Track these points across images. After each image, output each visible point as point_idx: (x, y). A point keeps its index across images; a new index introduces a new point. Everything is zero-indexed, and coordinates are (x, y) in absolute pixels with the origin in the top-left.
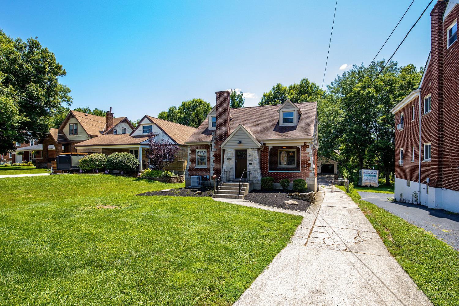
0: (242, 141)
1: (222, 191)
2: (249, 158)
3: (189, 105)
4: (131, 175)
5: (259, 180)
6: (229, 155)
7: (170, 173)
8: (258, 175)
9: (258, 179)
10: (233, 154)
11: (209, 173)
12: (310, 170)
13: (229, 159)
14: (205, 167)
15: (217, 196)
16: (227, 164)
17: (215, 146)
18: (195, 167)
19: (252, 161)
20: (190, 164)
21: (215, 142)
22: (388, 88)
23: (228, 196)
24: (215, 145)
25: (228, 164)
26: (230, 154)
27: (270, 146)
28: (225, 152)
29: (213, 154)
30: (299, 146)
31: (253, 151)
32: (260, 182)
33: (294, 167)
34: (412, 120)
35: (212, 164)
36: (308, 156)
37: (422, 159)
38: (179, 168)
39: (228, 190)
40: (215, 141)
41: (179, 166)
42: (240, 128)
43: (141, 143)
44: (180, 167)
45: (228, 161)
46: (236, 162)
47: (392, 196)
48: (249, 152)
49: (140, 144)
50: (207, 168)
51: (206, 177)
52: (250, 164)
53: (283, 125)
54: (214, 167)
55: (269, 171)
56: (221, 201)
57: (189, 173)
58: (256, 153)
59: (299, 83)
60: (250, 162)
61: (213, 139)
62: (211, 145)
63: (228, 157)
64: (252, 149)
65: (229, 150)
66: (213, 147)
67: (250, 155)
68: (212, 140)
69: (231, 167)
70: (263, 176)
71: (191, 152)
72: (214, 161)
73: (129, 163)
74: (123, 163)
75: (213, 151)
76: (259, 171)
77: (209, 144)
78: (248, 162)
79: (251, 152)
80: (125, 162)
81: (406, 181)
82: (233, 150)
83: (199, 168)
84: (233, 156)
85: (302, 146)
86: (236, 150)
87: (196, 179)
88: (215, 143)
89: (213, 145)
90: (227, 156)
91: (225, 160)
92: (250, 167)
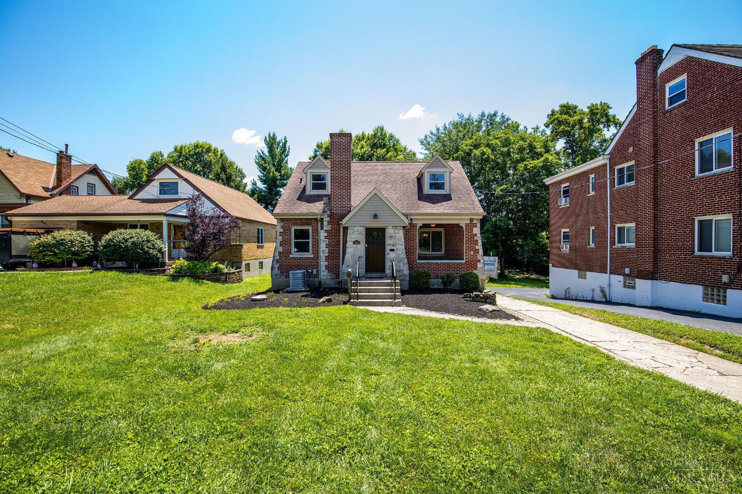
0: (378, 215)
1: (364, 295)
2: (388, 241)
3: (190, 151)
4: (154, 271)
5: (406, 275)
6: (356, 236)
7: (221, 266)
8: (404, 268)
9: (404, 273)
10: (362, 234)
11: (317, 266)
12: (478, 259)
13: (356, 242)
14: (309, 255)
15: (358, 303)
16: (352, 250)
17: (328, 221)
18: (291, 256)
19: (395, 246)
20: (281, 251)
21: (328, 215)
22: (506, 149)
23: (378, 302)
24: (328, 219)
25: (354, 250)
26: (356, 234)
27: (420, 223)
28: (349, 231)
29: (326, 234)
30: (463, 224)
31: (396, 231)
32: (407, 278)
33: (441, 254)
34: (589, 193)
35: (323, 251)
36: (476, 238)
37: (613, 243)
38: (233, 256)
39: (372, 292)
40: (329, 213)
41: (234, 253)
42: (376, 193)
43: (167, 213)
44: (235, 255)
45: (355, 245)
46: (366, 247)
47: (547, 292)
48: (390, 231)
49: (165, 215)
50: (312, 256)
51: (312, 272)
52: (392, 250)
53: (429, 193)
54: (327, 255)
55: (418, 261)
56: (376, 311)
57: (278, 265)
58: (401, 234)
59: (371, 133)
60: (392, 248)
61: (326, 209)
62: (322, 219)
63: (354, 240)
64: (395, 227)
65: (356, 229)
66: (325, 223)
67: (391, 237)
68: (324, 211)
69: (360, 255)
70: (411, 269)
71: (282, 230)
72: (327, 246)
73: (150, 248)
74: (139, 249)
75: (325, 228)
76: (406, 261)
77: (319, 217)
78: (388, 248)
79: (393, 232)
80: (142, 246)
81: (577, 271)
82: (362, 228)
83: (297, 258)
84: (362, 238)
85: (466, 225)
86: (366, 229)
87: (300, 275)
88: (330, 216)
89: (324, 219)
90: (352, 236)
91: (349, 244)
92: (390, 256)
